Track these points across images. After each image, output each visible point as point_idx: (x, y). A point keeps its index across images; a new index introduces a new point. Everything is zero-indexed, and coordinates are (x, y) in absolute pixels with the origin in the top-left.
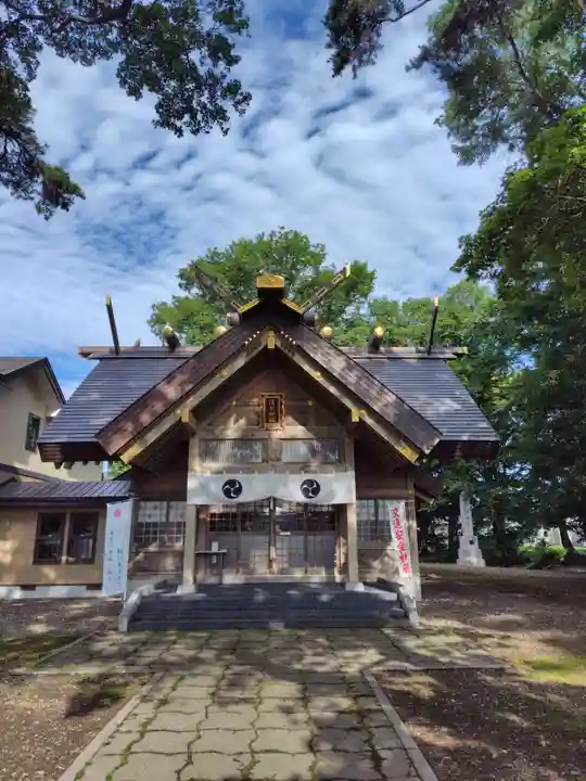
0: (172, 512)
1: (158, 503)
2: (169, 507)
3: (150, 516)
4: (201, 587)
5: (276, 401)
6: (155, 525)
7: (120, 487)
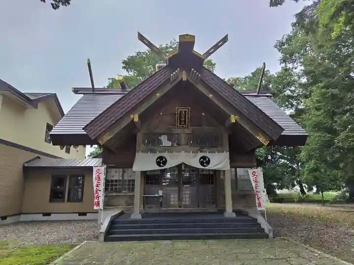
0: (126, 175)
1: (118, 170)
2: (124, 172)
3: (113, 177)
4: (144, 215)
5: (185, 112)
6: (116, 181)
7: (96, 162)
